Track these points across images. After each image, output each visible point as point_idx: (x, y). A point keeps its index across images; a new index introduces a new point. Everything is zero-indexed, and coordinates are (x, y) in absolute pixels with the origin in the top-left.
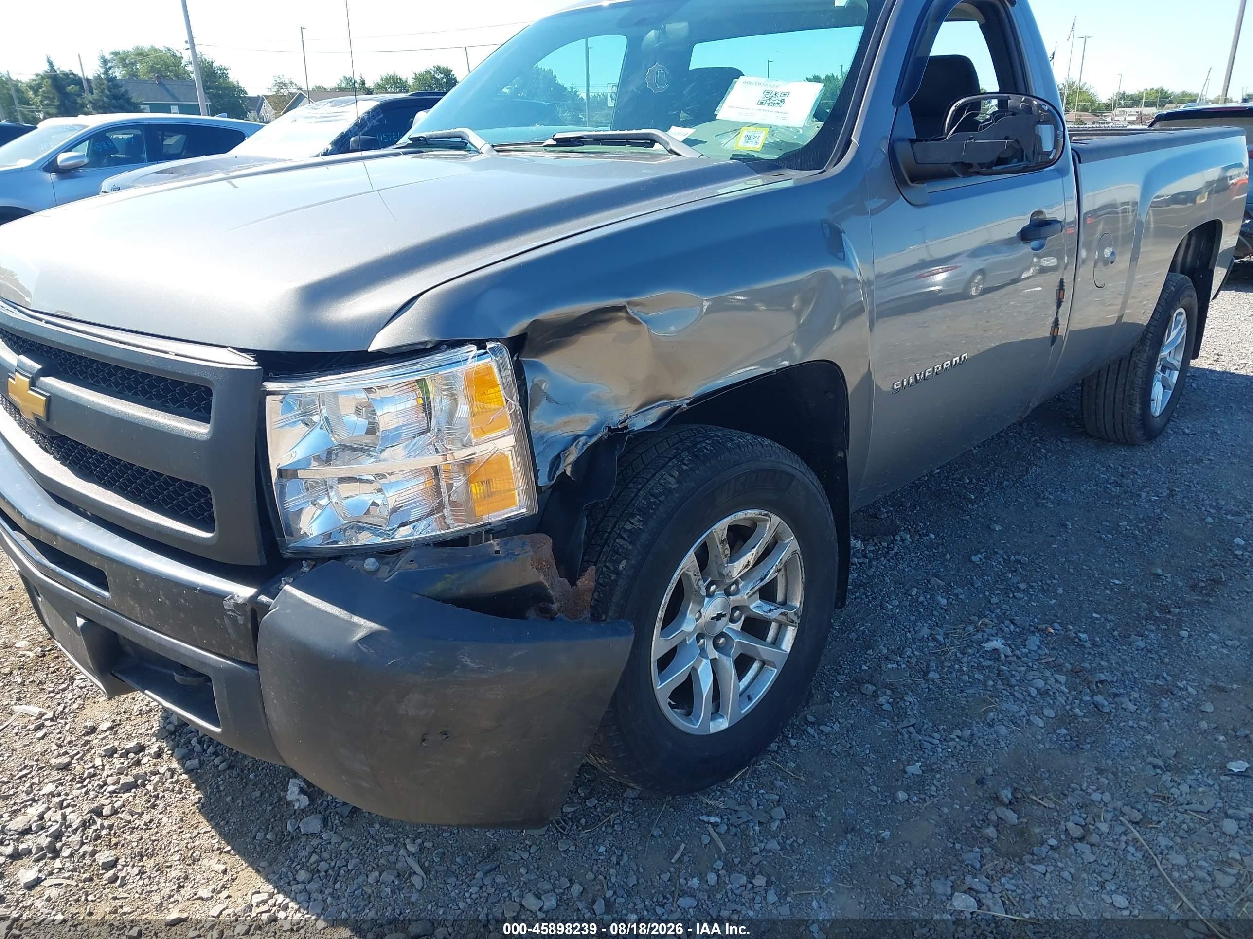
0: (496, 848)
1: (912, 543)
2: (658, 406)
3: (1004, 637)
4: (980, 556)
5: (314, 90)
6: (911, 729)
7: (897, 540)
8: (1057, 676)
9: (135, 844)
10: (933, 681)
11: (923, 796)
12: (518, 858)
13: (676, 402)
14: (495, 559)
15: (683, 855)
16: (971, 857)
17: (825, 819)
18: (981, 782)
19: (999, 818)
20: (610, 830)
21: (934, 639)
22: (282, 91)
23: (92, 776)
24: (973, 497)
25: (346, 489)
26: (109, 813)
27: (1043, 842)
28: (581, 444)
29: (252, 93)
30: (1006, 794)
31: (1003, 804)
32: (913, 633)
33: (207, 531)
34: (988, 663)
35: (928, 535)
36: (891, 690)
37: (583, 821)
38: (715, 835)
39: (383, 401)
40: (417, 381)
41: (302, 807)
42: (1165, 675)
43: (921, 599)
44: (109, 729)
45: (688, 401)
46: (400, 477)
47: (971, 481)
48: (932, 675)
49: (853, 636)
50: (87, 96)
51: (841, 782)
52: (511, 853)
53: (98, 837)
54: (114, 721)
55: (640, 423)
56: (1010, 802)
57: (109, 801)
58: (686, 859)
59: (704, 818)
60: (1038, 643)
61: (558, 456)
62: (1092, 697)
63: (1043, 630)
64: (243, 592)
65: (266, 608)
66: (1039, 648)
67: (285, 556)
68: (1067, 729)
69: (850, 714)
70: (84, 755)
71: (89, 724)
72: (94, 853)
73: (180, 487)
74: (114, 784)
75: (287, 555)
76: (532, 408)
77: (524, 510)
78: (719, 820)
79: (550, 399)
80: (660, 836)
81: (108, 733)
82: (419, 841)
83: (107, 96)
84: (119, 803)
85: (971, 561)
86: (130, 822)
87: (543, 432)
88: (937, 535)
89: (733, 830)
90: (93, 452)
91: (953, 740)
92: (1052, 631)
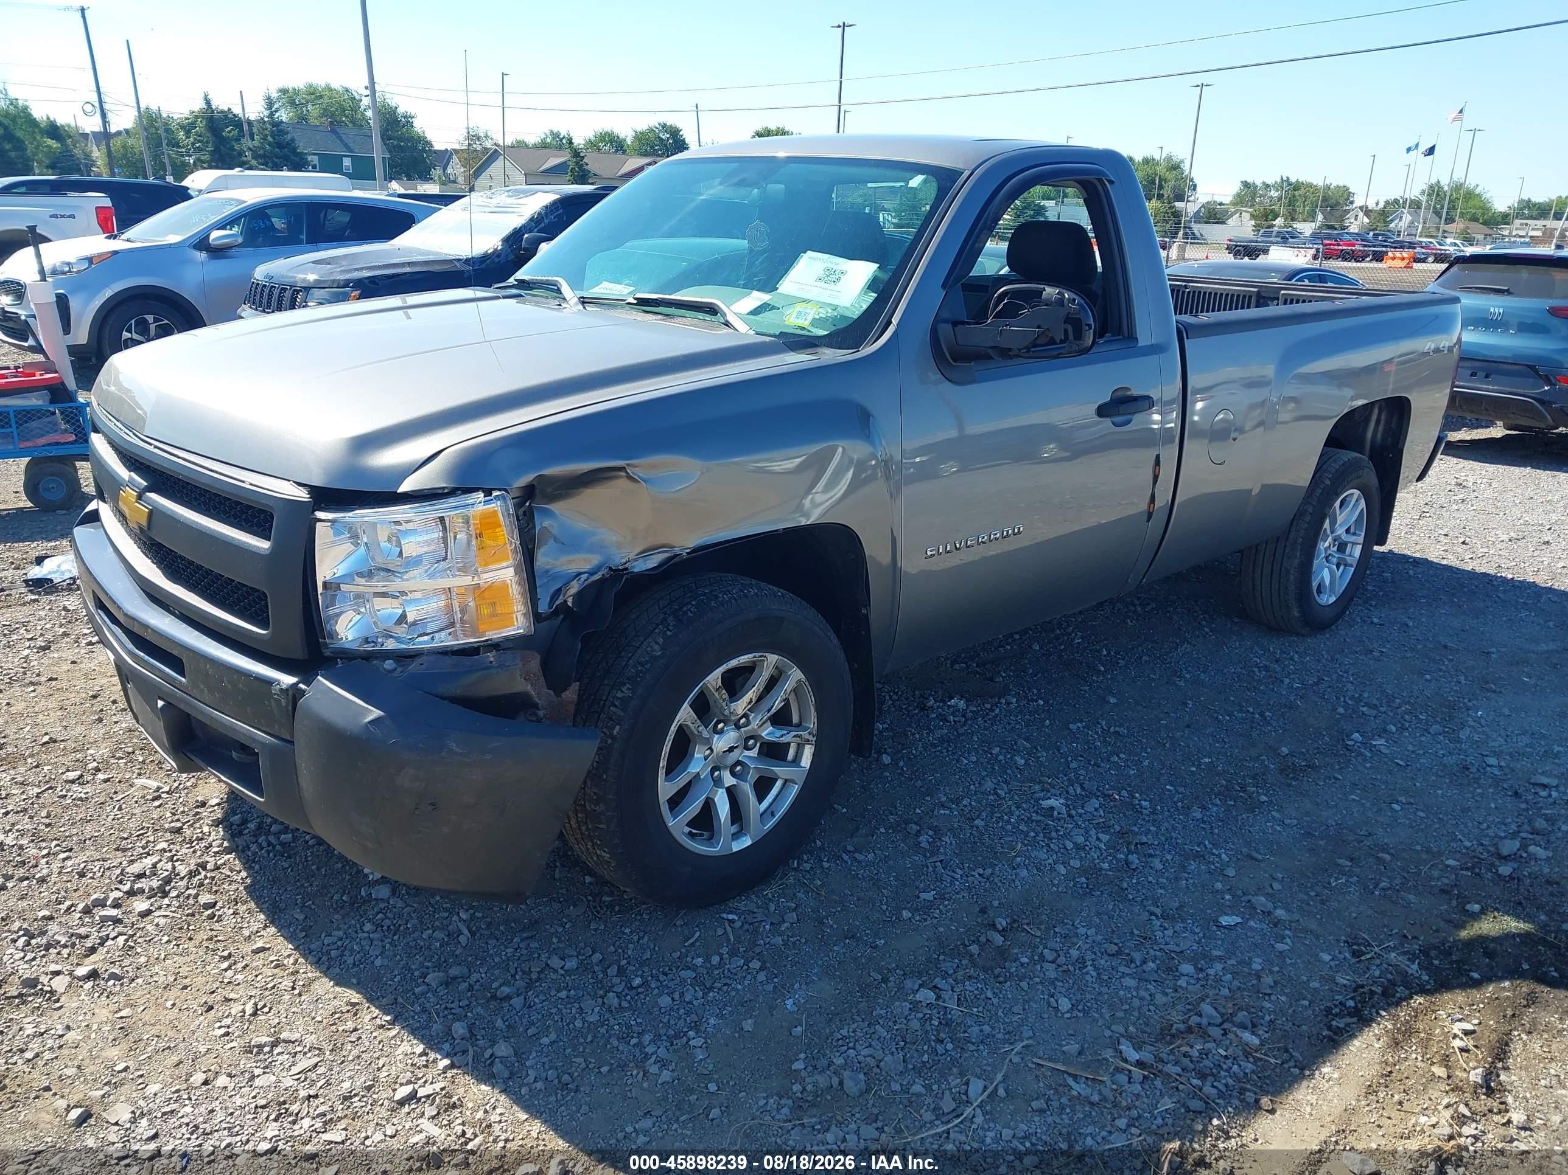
0: (536, 922)
1: (1016, 708)
2: (659, 553)
3: (1066, 799)
4: (1079, 725)
5: (512, 146)
6: (938, 864)
7: (1001, 703)
8: (1101, 835)
9: (232, 893)
10: (977, 828)
11: (925, 917)
12: (553, 930)
13: (677, 551)
14: (487, 668)
15: (697, 940)
16: (948, 966)
17: (832, 926)
18: (983, 911)
19: (987, 940)
20: (638, 918)
21: (996, 794)
22: (475, 146)
23: (200, 839)
24: (1102, 669)
25: (379, 603)
26: (212, 868)
27: (1016, 960)
28: (582, 579)
29: (438, 146)
30: (1001, 923)
31: (997, 930)
32: (977, 785)
33: (262, 629)
34: (1040, 818)
35: (1036, 701)
36: (935, 831)
37: (617, 908)
38: (729, 929)
39: (407, 532)
40: (439, 518)
41: (375, 879)
42: (1207, 843)
43: (1001, 757)
44: (217, 804)
45: (688, 551)
46: (418, 595)
47: (1109, 653)
48: (978, 822)
49: (919, 784)
50: (247, 142)
51: (858, 900)
52: (548, 927)
53: (201, 885)
54: (222, 799)
55: (640, 566)
56: (1003, 929)
57: (213, 858)
58: (698, 944)
59: (724, 916)
60: (1097, 806)
61: (559, 590)
62: (1127, 856)
63: (1109, 796)
64: (287, 680)
65: (303, 693)
66: (1096, 810)
67: (326, 655)
68: (1087, 879)
69: (888, 848)
70: (194, 823)
71: (200, 799)
72: (196, 896)
73: (247, 592)
74: (218, 847)
75: (327, 653)
76: (539, 548)
77: (522, 631)
78: (736, 918)
79: (556, 540)
80: (681, 926)
81: (216, 807)
82: (472, 911)
83: (270, 144)
84: (222, 861)
85: (1069, 729)
86: (229, 876)
87: (548, 567)
88: (1046, 702)
89: (746, 927)
90: (182, 558)
91: (973, 876)
92: (1117, 797)
